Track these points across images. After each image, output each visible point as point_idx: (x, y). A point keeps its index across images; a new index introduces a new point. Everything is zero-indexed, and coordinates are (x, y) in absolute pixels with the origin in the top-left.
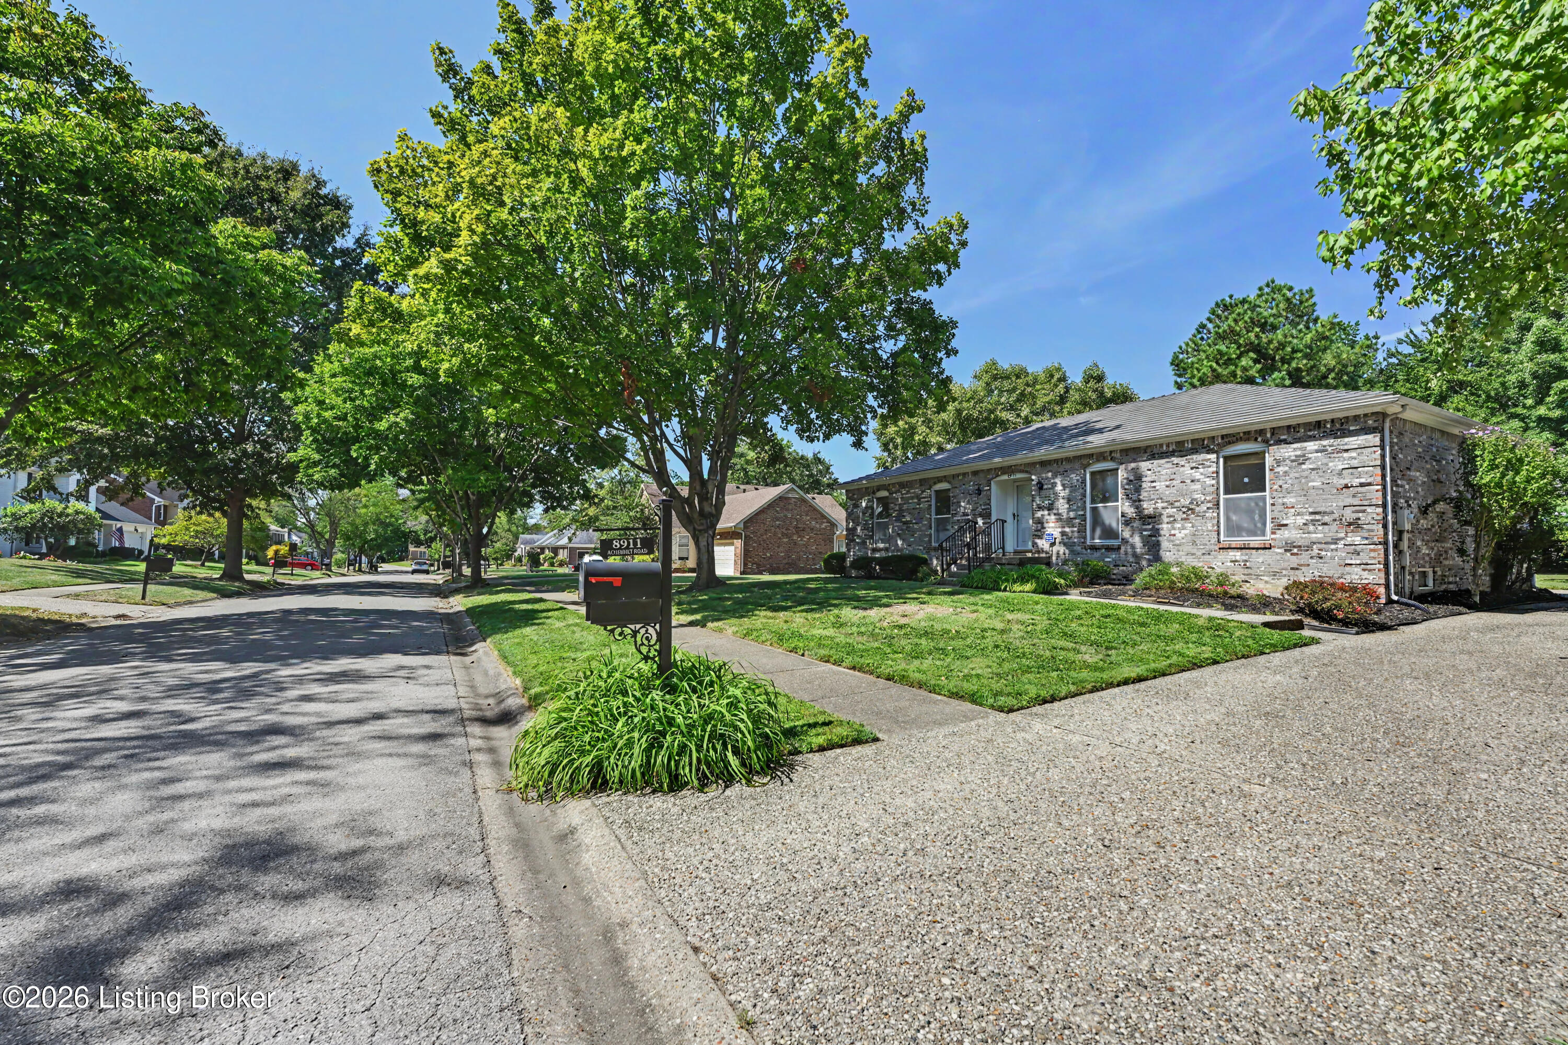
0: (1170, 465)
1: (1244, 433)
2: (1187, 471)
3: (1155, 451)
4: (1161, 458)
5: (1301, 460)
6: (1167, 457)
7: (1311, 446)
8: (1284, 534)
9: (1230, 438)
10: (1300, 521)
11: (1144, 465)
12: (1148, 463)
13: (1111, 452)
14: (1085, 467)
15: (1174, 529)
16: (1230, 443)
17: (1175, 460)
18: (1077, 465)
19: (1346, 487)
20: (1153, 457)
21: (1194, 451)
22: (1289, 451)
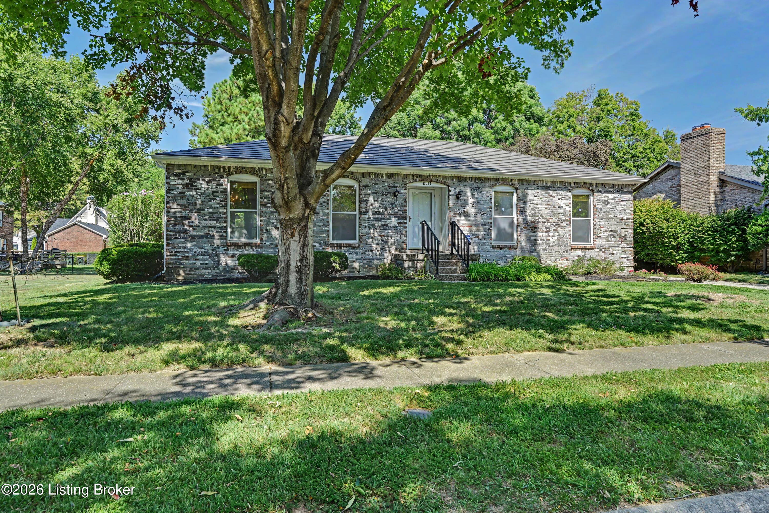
0: (547, 195)
1: (585, 183)
2: (556, 199)
3: (540, 184)
4: (543, 189)
5: (606, 203)
6: (546, 190)
7: (611, 196)
8: (599, 242)
9: (577, 185)
10: (606, 234)
11: (530, 193)
12: (533, 192)
13: (512, 180)
14: (491, 187)
15: (549, 236)
16: (577, 187)
17: (551, 192)
18: (487, 184)
19: (622, 219)
20: (538, 188)
21: (560, 189)
22: (602, 197)
